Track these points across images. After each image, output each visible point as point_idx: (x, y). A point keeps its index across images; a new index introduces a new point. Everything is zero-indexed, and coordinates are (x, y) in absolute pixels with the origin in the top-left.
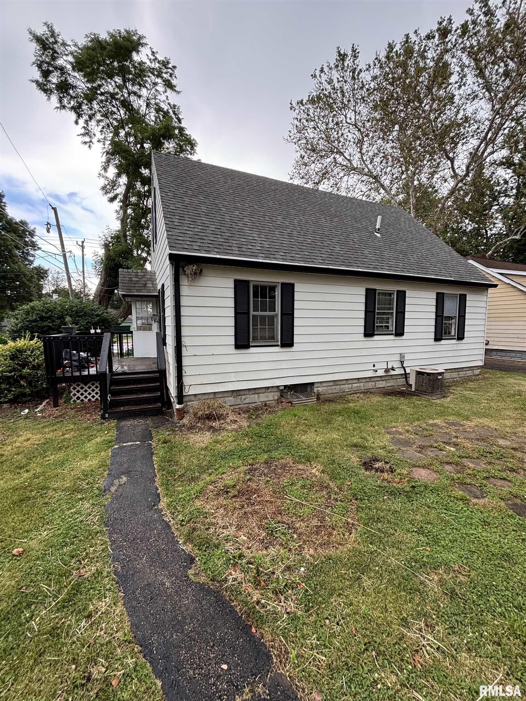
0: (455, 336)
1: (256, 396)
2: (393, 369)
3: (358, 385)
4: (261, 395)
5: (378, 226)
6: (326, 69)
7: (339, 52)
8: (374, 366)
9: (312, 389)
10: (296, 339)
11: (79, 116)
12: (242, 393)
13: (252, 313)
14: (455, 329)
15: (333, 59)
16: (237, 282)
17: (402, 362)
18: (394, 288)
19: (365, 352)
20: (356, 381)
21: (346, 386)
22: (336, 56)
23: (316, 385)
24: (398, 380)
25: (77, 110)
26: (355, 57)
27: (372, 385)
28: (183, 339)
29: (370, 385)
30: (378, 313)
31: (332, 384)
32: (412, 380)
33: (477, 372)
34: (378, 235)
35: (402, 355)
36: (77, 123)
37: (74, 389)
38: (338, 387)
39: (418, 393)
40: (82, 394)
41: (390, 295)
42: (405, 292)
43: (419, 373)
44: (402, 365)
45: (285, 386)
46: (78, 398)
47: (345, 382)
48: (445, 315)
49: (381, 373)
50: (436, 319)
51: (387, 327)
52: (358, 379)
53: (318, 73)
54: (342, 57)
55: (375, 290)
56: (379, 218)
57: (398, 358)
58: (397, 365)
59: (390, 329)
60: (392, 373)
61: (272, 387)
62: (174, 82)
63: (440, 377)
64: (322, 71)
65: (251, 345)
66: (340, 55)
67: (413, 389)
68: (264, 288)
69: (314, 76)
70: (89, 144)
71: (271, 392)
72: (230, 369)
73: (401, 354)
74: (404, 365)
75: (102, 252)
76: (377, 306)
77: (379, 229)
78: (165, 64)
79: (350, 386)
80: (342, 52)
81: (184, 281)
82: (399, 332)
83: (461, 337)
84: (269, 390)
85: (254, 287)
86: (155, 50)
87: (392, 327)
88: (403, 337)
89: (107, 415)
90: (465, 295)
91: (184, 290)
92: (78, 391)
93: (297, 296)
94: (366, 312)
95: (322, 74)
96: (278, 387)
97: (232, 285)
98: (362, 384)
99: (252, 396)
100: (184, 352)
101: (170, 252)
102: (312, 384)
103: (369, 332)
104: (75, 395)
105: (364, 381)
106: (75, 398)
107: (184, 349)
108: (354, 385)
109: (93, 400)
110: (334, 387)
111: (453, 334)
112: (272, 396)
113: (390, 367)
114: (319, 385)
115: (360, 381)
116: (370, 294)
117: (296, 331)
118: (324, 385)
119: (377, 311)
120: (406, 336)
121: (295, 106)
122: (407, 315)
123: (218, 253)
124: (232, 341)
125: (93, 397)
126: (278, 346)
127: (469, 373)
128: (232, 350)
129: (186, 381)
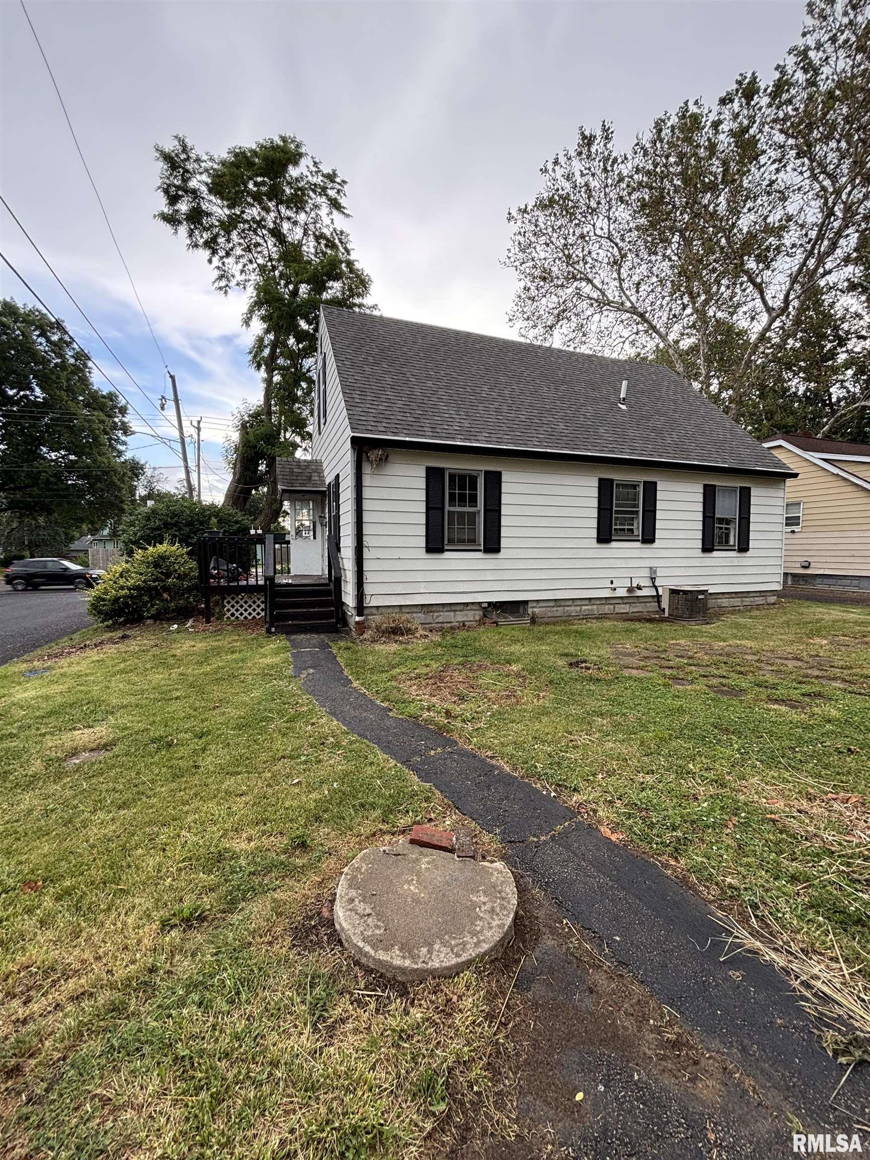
0: (734, 545)
1: (452, 614)
2: (639, 588)
3: (589, 607)
4: (457, 613)
5: (622, 395)
6: (562, 160)
7: (582, 134)
8: (612, 583)
9: (526, 610)
10: (504, 543)
11: (214, 252)
12: (434, 608)
13: (447, 508)
14: (735, 536)
15: (573, 143)
16: (429, 470)
17: (653, 579)
18: (639, 477)
19: (599, 563)
20: (587, 602)
21: (573, 608)
22: (578, 139)
23: (530, 605)
24: (648, 604)
25: (211, 245)
26: (607, 138)
27: (609, 609)
28: (365, 538)
29: (607, 609)
30: (617, 512)
31: (552, 604)
32: (665, 604)
33: (773, 599)
34: (624, 407)
35: (653, 570)
36: (210, 261)
37: (229, 602)
38: (562, 608)
39: (673, 618)
40: (237, 610)
41: (635, 487)
42: (655, 483)
43: (674, 592)
44: (653, 583)
45: (490, 603)
46: (233, 615)
47: (570, 603)
48: (717, 516)
49: (622, 592)
50: (704, 521)
51: (632, 530)
52: (590, 599)
53: (550, 166)
54: (588, 140)
55: (612, 481)
56: (625, 383)
57: (647, 573)
58: (646, 582)
59: (636, 533)
60: (639, 593)
61: (473, 603)
62: (343, 201)
63: (700, 597)
64: (556, 162)
65: (446, 548)
66: (584, 137)
67: (666, 615)
68: (462, 477)
69: (544, 171)
70: (225, 290)
71: (471, 610)
72: (419, 577)
73: (651, 568)
74: (657, 584)
75: (236, 436)
76: (614, 502)
77: (624, 399)
78: (331, 177)
79: (578, 608)
80: (587, 133)
81: (367, 469)
82: (649, 538)
83: (743, 547)
84: (468, 608)
85: (451, 476)
86: (317, 160)
87: (638, 532)
88: (654, 545)
89: (273, 630)
90: (749, 489)
91: (367, 480)
92: (233, 606)
93: (505, 488)
94: (600, 509)
95: (557, 168)
96: (480, 603)
97: (423, 474)
98: (595, 607)
99: (447, 613)
100: (366, 554)
101: (352, 434)
102: (526, 603)
103: (604, 536)
104: (229, 610)
105: (598, 602)
106: (229, 614)
107: (365, 550)
108: (584, 608)
109: (250, 618)
110: (555, 609)
111: (732, 543)
112: (472, 616)
113: (634, 585)
114: (534, 604)
115: (593, 602)
116: (605, 487)
117: (504, 532)
118: (541, 604)
119: (614, 509)
120: (657, 543)
121: (515, 215)
122: (659, 515)
123: (407, 435)
124: (422, 542)
125: (250, 614)
126: (480, 550)
127: (760, 600)
128: (422, 553)
129: (368, 589)
